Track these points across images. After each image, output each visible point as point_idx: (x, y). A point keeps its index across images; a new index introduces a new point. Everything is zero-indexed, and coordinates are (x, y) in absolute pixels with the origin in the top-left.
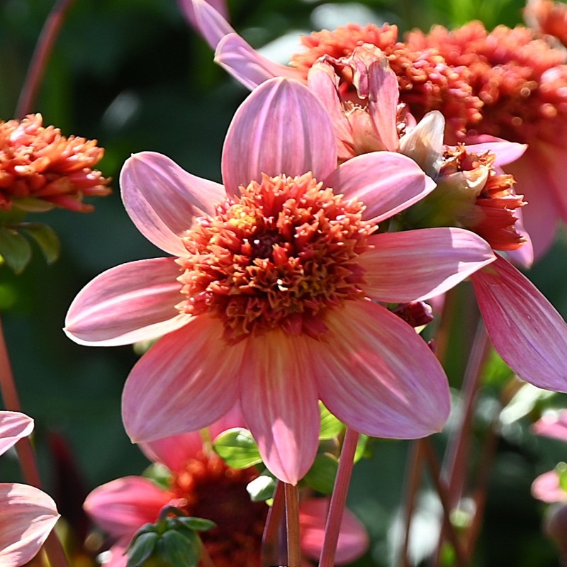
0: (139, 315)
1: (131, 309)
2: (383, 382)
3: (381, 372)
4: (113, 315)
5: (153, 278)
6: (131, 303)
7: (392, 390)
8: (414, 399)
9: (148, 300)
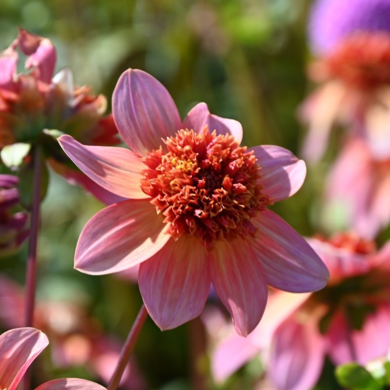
0: (116, 246)
1: (110, 243)
2: (281, 256)
3: (278, 250)
4: (100, 250)
5: (118, 218)
6: (109, 239)
7: (288, 260)
8: (303, 263)
9: (118, 234)
